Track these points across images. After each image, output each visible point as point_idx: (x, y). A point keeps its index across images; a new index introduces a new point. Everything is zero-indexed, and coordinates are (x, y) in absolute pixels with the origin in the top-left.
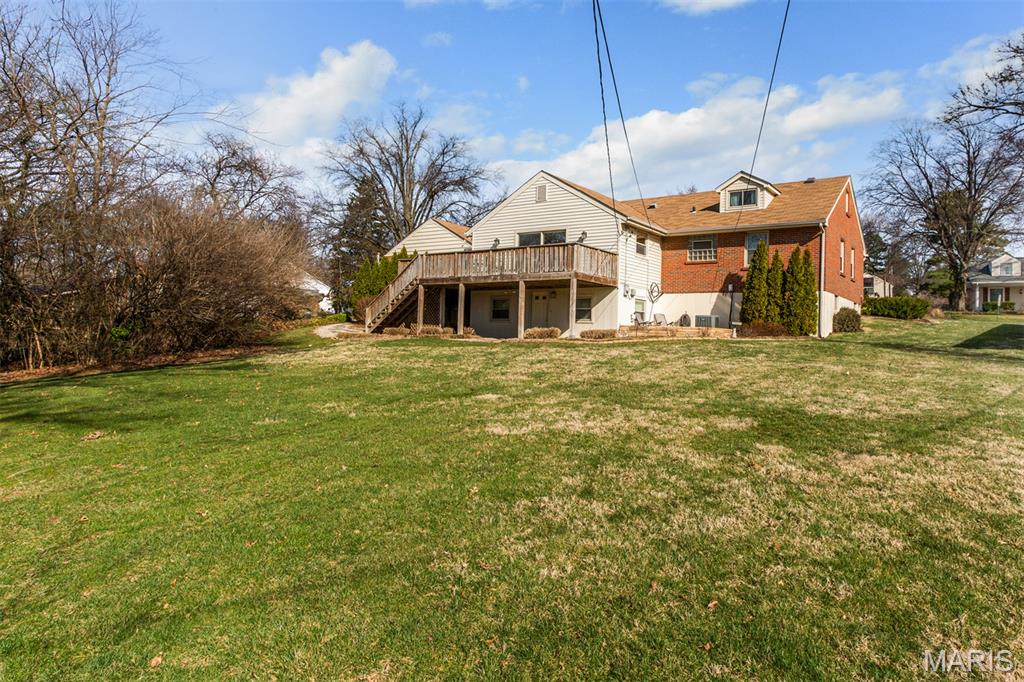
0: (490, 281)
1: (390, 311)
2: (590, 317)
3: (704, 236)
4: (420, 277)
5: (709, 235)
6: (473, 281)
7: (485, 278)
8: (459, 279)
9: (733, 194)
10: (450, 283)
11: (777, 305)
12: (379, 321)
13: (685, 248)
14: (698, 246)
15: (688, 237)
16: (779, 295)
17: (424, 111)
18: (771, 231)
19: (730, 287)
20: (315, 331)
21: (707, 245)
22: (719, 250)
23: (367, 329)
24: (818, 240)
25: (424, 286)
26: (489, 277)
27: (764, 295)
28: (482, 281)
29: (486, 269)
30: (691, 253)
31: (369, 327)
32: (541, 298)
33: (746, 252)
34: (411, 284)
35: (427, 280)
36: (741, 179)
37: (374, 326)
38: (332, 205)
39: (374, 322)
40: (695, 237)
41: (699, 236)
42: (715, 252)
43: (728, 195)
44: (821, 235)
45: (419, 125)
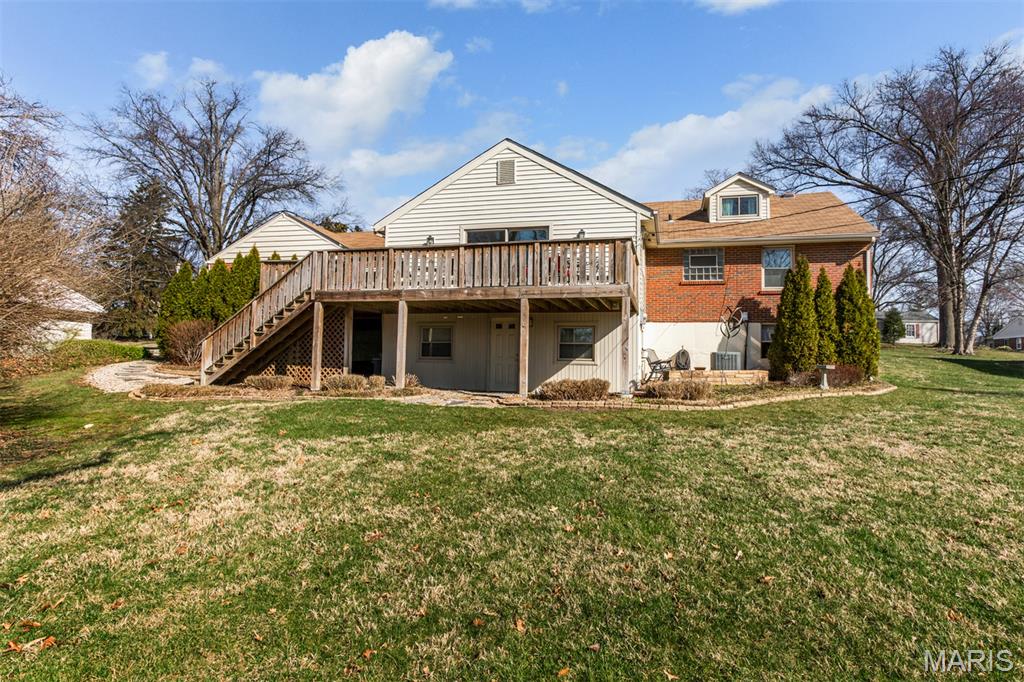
0: (461, 297)
1: (254, 346)
2: (592, 356)
3: (706, 250)
4: (316, 288)
5: (713, 249)
6: (426, 297)
7: (451, 292)
8: (398, 294)
9: (725, 200)
10: (379, 299)
11: (832, 339)
12: (229, 364)
13: (680, 264)
14: (695, 261)
15: (684, 251)
16: (834, 327)
17: (240, 97)
18: (797, 245)
19: (744, 316)
20: (88, 379)
21: (711, 261)
22: (727, 268)
23: (204, 377)
24: (860, 259)
25: (323, 303)
26: (459, 291)
27: (814, 326)
28: (446, 297)
29: (454, 277)
30: (687, 271)
31: (209, 373)
32: (505, 326)
33: (763, 270)
34: (299, 300)
35: (332, 295)
36: (739, 182)
37: (219, 372)
38: (106, 198)
39: (219, 364)
40: (693, 250)
41: (700, 250)
42: (721, 270)
43: (720, 201)
44: (865, 253)
45: (233, 113)
